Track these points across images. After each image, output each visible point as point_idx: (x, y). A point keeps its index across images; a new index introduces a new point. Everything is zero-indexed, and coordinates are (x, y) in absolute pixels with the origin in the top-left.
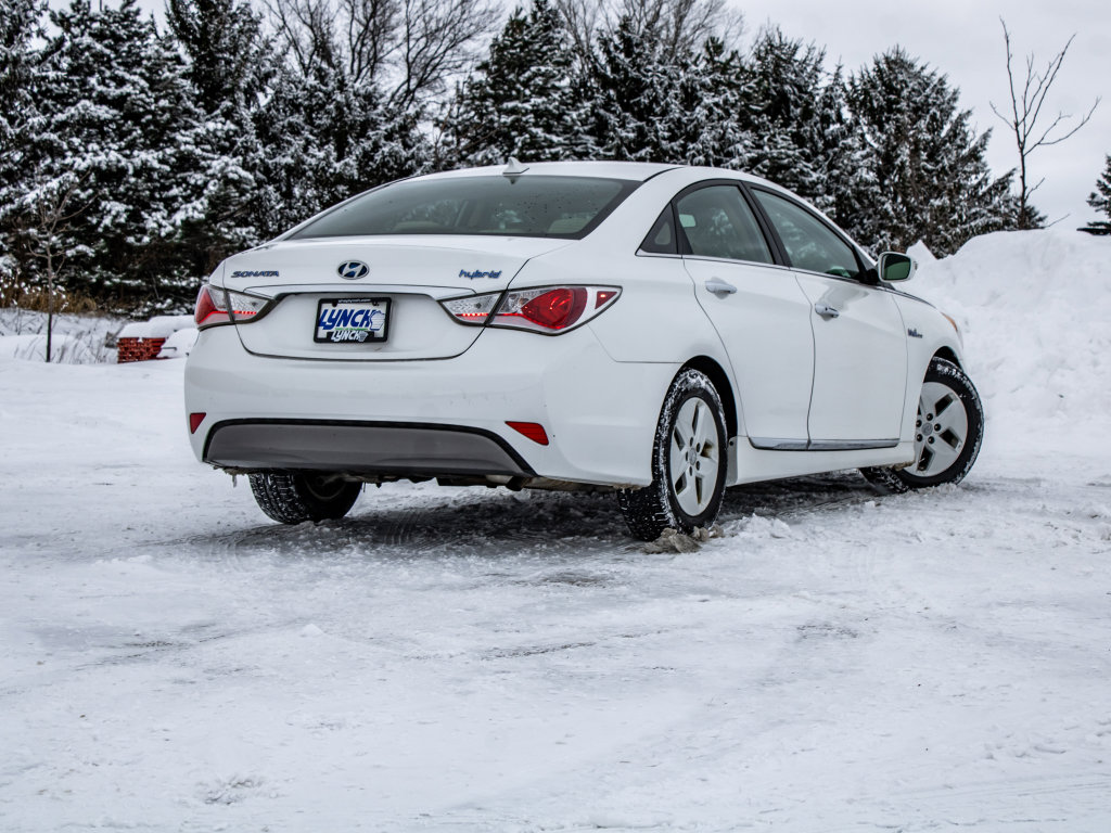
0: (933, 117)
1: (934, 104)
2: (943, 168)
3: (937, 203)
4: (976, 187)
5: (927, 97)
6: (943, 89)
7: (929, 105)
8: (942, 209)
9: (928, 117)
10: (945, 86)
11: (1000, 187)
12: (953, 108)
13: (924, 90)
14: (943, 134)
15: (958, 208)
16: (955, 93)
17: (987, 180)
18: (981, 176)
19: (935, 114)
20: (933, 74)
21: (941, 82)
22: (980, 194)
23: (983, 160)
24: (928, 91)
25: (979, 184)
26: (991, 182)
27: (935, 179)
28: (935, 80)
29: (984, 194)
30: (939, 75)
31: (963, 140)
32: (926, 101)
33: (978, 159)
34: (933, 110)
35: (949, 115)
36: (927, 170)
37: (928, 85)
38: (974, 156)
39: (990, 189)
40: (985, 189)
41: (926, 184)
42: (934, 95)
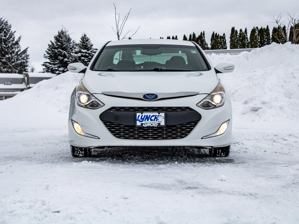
0: (5, 32)
1: (5, 28)
2: (9, 46)
3: (7, 56)
4: (17, 52)
5: (3, 26)
6: (7, 24)
7: (3, 29)
8: (9, 58)
9: (3, 32)
10: (8, 23)
11: (24, 52)
12: (10, 30)
13: (2, 24)
14: (7, 36)
15: (14, 58)
16: (10, 25)
17: (20, 50)
18: (19, 49)
19: (5, 31)
20: (4, 20)
21: (7, 22)
22: (19, 54)
23: (19, 44)
24: (3, 25)
25: (18, 51)
26: (22, 51)
27: (6, 49)
28: (5, 22)
29: (20, 54)
30: (6, 20)
31: (14, 39)
32: (3, 27)
33: (18, 44)
34: (5, 30)
35: (9, 31)
36: (4, 47)
37: (3, 23)
38: (17, 43)
39: (21, 53)
40: (20, 52)
41: (4, 51)
42: (5, 26)
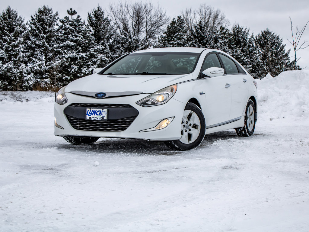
0: (276, 46)
1: (276, 42)
2: (279, 58)
3: (277, 67)
4: (287, 63)
5: (275, 41)
6: (278, 39)
7: (275, 43)
8: (278, 68)
9: (275, 46)
10: (279, 38)
11: (293, 63)
12: (281, 43)
13: (274, 39)
14: (278, 50)
15: (282, 68)
16: (281, 40)
17: (289, 61)
18: (288, 60)
19: (276, 45)
20: (276, 35)
21: (278, 37)
22: (288, 65)
23: (289, 56)
24: (275, 39)
25: (288, 62)
26: (291, 62)
27: (277, 61)
28: (277, 36)
29: (289, 65)
30: (277, 35)
31: (284, 51)
32: (274, 41)
33: (287, 56)
34: (276, 44)
35: (280, 45)
36: (274, 59)
37: (275, 38)
38: (286, 55)
39: (290, 64)
40: (289, 64)
41: (274, 62)
42: (276, 40)
